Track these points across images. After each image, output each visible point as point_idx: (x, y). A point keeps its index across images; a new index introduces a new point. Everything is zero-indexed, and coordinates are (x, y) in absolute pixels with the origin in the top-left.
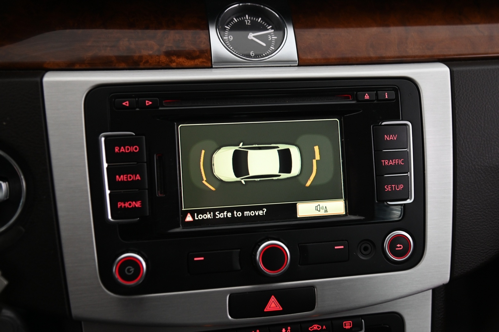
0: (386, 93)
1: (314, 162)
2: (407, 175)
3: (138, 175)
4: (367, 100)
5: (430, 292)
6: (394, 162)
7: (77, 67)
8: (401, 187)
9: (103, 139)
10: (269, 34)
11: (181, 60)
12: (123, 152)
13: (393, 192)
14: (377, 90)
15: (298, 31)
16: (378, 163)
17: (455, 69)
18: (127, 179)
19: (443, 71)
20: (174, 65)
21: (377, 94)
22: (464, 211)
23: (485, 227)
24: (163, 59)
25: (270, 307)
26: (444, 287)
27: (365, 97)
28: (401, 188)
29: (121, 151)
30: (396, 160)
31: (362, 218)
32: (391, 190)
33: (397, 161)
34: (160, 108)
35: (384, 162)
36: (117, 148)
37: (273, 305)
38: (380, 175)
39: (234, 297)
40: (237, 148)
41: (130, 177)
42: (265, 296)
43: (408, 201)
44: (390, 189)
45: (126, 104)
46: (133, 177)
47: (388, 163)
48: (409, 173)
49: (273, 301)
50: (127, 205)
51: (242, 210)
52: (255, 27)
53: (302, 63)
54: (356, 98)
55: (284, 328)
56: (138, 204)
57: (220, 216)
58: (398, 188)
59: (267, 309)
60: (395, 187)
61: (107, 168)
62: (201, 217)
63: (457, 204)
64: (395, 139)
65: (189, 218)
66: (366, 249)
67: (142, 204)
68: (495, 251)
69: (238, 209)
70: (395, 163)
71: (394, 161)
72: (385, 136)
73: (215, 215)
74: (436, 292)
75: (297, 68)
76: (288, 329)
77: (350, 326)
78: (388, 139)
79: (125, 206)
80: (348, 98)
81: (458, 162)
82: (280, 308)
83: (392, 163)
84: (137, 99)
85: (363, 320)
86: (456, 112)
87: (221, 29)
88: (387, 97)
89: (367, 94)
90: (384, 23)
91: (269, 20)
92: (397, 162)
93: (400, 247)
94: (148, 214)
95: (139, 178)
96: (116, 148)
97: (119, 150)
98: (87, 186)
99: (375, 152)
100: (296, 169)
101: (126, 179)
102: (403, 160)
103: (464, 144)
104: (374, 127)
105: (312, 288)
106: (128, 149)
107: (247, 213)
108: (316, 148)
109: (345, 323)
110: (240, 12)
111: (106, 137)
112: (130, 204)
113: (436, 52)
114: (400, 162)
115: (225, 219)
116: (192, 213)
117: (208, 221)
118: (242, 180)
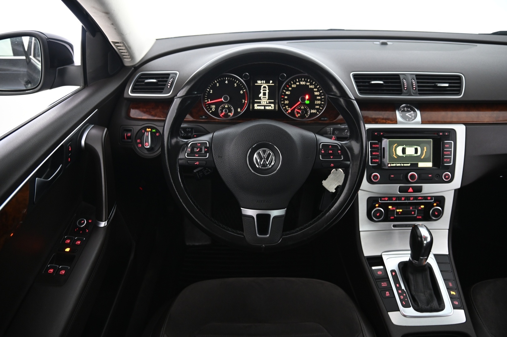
1: (424, 152)
3: (378, 153)
4: (441, 135)
5: (453, 191)
8: (449, 160)
9: (369, 143)
10: (412, 114)
11: (389, 121)
13: (447, 161)
14: (444, 132)
15: (421, 112)
16: (443, 153)
17: (467, 127)
18: (375, 154)
19: (464, 127)
20: (387, 123)
24: (384, 121)
26: (459, 189)
29: (374, 146)
31: (437, 168)
34: (384, 135)
37: (411, 190)
38: (443, 156)
39: (400, 187)
40: (403, 147)
42: (409, 188)
43: (451, 164)
45: (376, 133)
47: (446, 153)
48: (451, 156)
50: (375, 160)
51: (404, 164)
52: (408, 111)
53: (423, 122)
54: (438, 134)
57: (397, 165)
59: (409, 191)
61: (370, 151)
64: (448, 146)
65: (389, 165)
66: (437, 177)
67: (379, 160)
69: (402, 164)
72: (445, 145)
74: (455, 190)
75: (421, 125)
76: (412, 198)
77: (430, 199)
80: (436, 134)
84: (379, 132)
85: (433, 197)
87: (398, 111)
88: (447, 134)
89: (441, 133)
91: (412, 110)
92: (448, 153)
93: (447, 177)
94: (380, 163)
99: (442, 150)
100: (419, 153)
102: (450, 152)
104: (442, 143)
105: (421, 187)
107: (405, 165)
108: (425, 148)
109: (428, 198)
110: (404, 107)
113: (462, 121)
115: (399, 166)
116: (390, 164)
117: (394, 166)
118: (404, 156)
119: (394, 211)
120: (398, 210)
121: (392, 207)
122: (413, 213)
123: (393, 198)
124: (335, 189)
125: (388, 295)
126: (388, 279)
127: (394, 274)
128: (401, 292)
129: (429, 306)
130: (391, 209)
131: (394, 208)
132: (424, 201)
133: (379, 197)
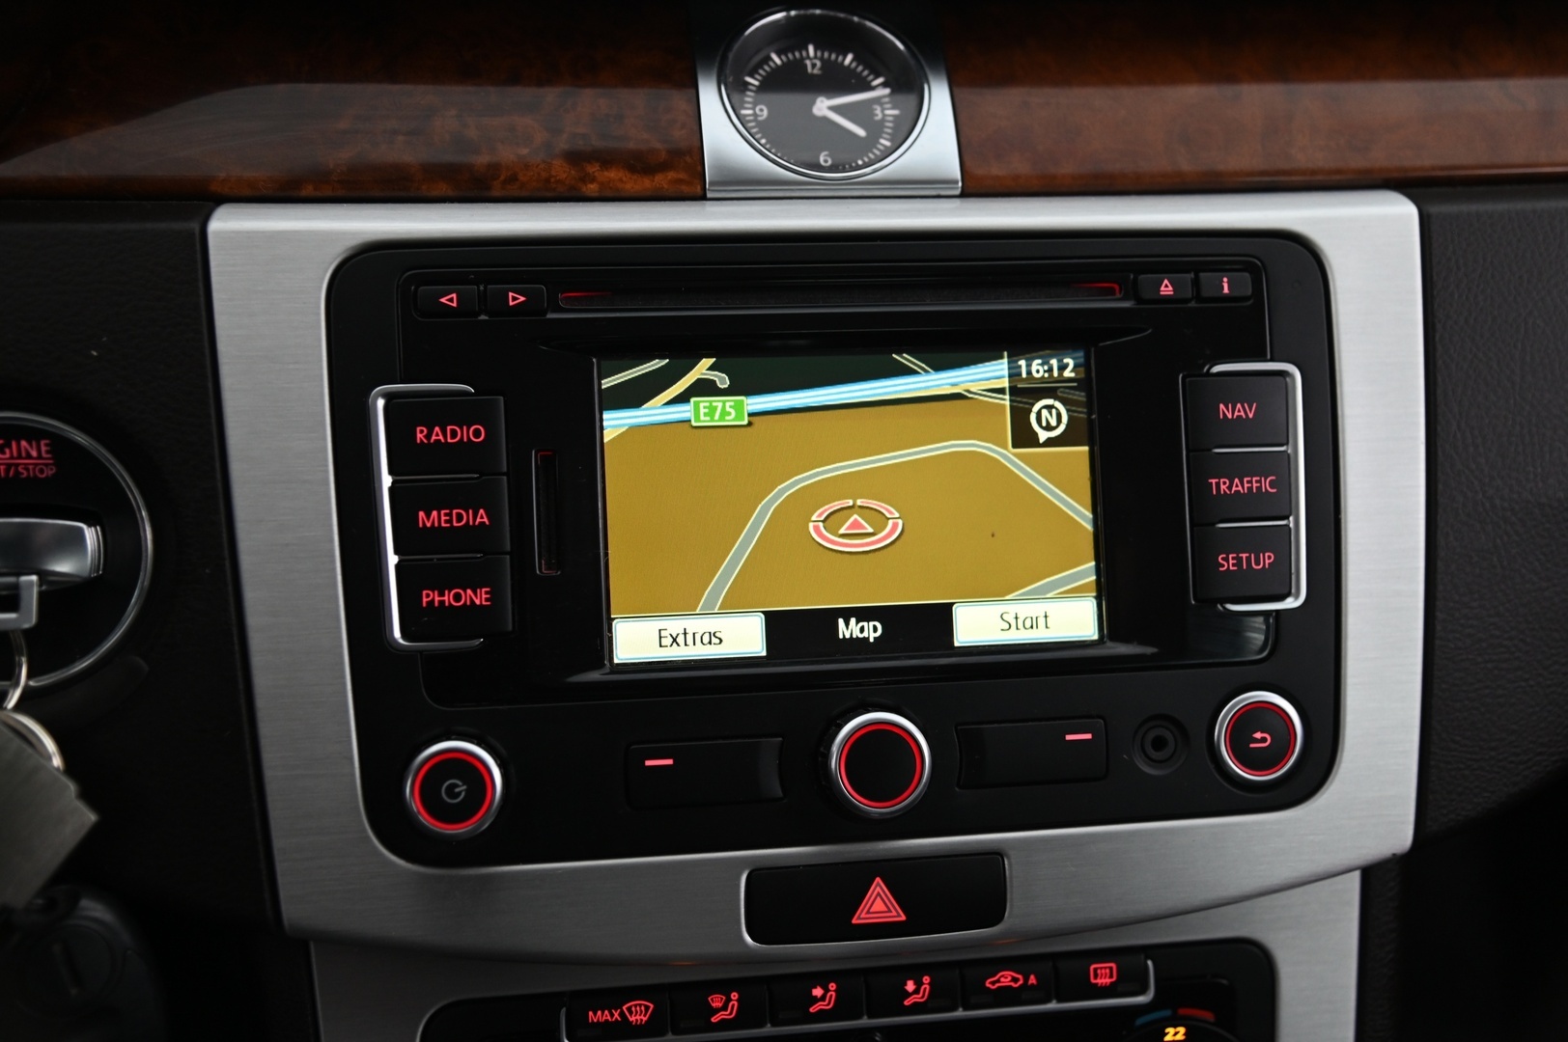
0: (1225, 280)
2: (1287, 526)
3: (481, 511)
4: (1167, 300)
5: (1354, 880)
6: (1246, 485)
7: (308, 191)
8: (1268, 559)
9: (381, 403)
10: (877, 100)
11: (613, 174)
12: (438, 441)
13: (1243, 574)
14: (1198, 268)
15: (962, 91)
16: (1200, 487)
17: (1434, 209)
18: (450, 521)
19: (1400, 214)
20: (592, 188)
21: (1196, 283)
22: (1458, 636)
23: (1523, 684)
24: (561, 171)
25: (868, 912)
27: (1162, 288)
28: (1267, 562)
29: (434, 438)
30: (1254, 479)
31: (1149, 650)
32: (1235, 568)
33: (1257, 482)
34: (550, 316)
35: (1218, 485)
36: (421, 432)
37: (879, 904)
38: (1202, 524)
39: (761, 879)
41: (460, 518)
42: (854, 880)
43: (1290, 603)
44: (1233, 565)
45: (450, 300)
46: (467, 517)
47: (1230, 488)
48: (1291, 518)
49: (879, 894)
50: (448, 598)
52: (835, 81)
53: (974, 187)
54: (1132, 292)
55: (910, 979)
56: (481, 598)
58: (1258, 564)
59: (860, 918)
60: (1248, 559)
61: (391, 490)
63: (1438, 614)
64: (1251, 416)
66: (1159, 743)
67: (494, 596)
68: (1554, 758)
70: (1250, 489)
71: (1248, 482)
72: (1222, 406)
74: (1372, 875)
75: (957, 202)
76: (923, 984)
77: (1111, 976)
78: (1230, 416)
79: (442, 603)
80: (1112, 292)
81: (1440, 487)
82: (899, 916)
83: (1240, 488)
84: (482, 288)
85: (1150, 963)
86: (1437, 338)
87: (733, 88)
88: (1226, 290)
89: (1166, 282)
90: (1223, 73)
91: (875, 58)
92: (1255, 485)
93: (1261, 739)
94: (510, 628)
95: (485, 520)
96: (418, 429)
97: (428, 437)
98: (331, 541)
99: (1191, 454)
101: (446, 522)
102: (1274, 478)
103: (1459, 435)
104: (1188, 380)
105: (994, 858)
106: (454, 434)
109: (1095, 970)
110: (790, 37)
111: (389, 397)
112: (457, 597)
113: (1379, 158)
114: (1266, 485)
123: (716, 1001)
132: (1053, 1006)
133: (555, 999)
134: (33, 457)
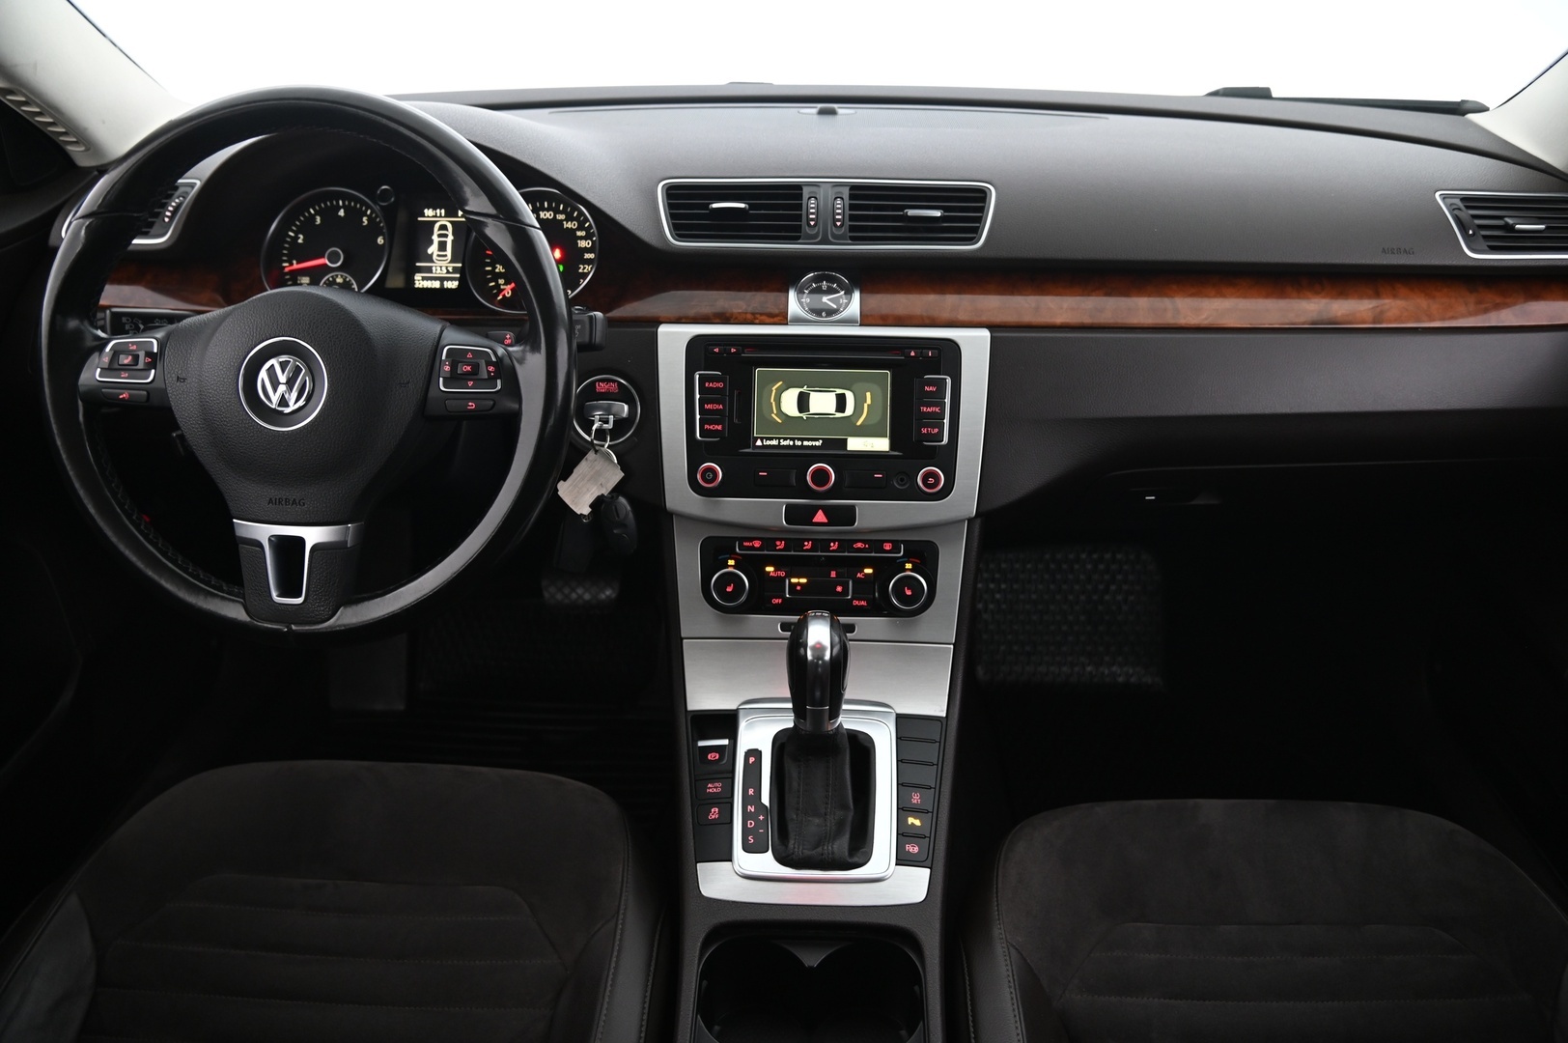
0: (930, 352)
1: (866, 406)
2: (942, 422)
3: (721, 405)
4: (912, 357)
5: (964, 524)
6: (931, 410)
7: (683, 321)
8: (936, 430)
9: (698, 376)
10: (841, 297)
11: (763, 318)
12: (711, 386)
13: (929, 435)
14: (923, 348)
15: (864, 295)
16: (918, 409)
17: (994, 335)
19: (985, 334)
20: (757, 321)
21: (922, 352)
24: (749, 316)
25: (817, 519)
27: (911, 353)
30: (934, 408)
31: (902, 454)
32: (927, 433)
34: (743, 355)
35: (924, 409)
37: (820, 517)
38: (919, 420)
39: (789, 506)
40: (802, 390)
41: (716, 407)
42: (814, 510)
43: (942, 443)
44: (926, 431)
45: (717, 350)
47: (926, 410)
48: (944, 420)
49: (820, 514)
50: (711, 427)
51: (802, 440)
52: (829, 292)
53: (866, 320)
54: (903, 354)
55: (832, 541)
56: (720, 428)
57: (783, 443)
58: (933, 431)
59: (815, 520)
60: (931, 431)
61: (699, 399)
62: (769, 443)
64: (934, 390)
65: (759, 443)
66: (902, 480)
67: (723, 427)
69: (799, 439)
72: (926, 387)
73: (779, 442)
74: (970, 525)
75: (858, 327)
76: (836, 544)
77: (890, 547)
78: (928, 390)
80: (897, 353)
82: (826, 521)
83: (929, 410)
84: (725, 347)
85: (902, 544)
87: (800, 292)
88: (930, 354)
89: (912, 351)
90: (942, 292)
91: (842, 286)
92: (934, 410)
93: (931, 480)
94: (727, 436)
96: (706, 383)
97: (709, 385)
98: (683, 412)
99: (917, 400)
100: (849, 410)
101: (712, 407)
102: (940, 408)
104: (917, 379)
105: (852, 508)
106: (716, 385)
107: (806, 443)
108: (868, 395)
109: (884, 545)
110: (817, 279)
111: (700, 375)
112: (714, 427)
113: (984, 318)
114: (937, 410)
115: (788, 447)
116: (762, 439)
117: (773, 446)
118: (804, 416)
119: (781, 580)
120: (794, 580)
121: (775, 571)
122: (839, 589)
123: (778, 543)
124: (591, 506)
125: (713, 817)
126: (730, 775)
127: (752, 760)
128: (753, 810)
129: (819, 850)
130: (771, 574)
131: (782, 574)
132: (873, 554)
133: (735, 539)
134: (613, 387)
